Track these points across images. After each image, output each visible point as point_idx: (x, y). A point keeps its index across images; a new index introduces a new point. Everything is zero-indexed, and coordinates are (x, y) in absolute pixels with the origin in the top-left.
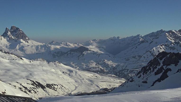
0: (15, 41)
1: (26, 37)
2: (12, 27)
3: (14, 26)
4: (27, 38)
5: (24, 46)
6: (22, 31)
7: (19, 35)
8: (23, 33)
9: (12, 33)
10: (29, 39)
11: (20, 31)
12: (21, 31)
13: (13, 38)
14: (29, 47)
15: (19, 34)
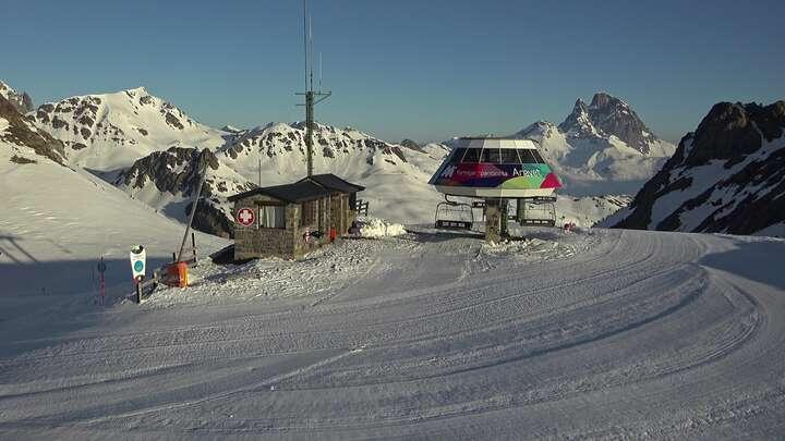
0: (591, 142)
1: (643, 128)
2: (596, 96)
3: (603, 95)
4: (645, 134)
5: (615, 157)
6: (628, 111)
7: (614, 125)
8: (631, 117)
9: (593, 115)
10: (652, 138)
11: (621, 108)
12: (624, 109)
13: (594, 131)
14: (633, 160)
15: (617, 118)
